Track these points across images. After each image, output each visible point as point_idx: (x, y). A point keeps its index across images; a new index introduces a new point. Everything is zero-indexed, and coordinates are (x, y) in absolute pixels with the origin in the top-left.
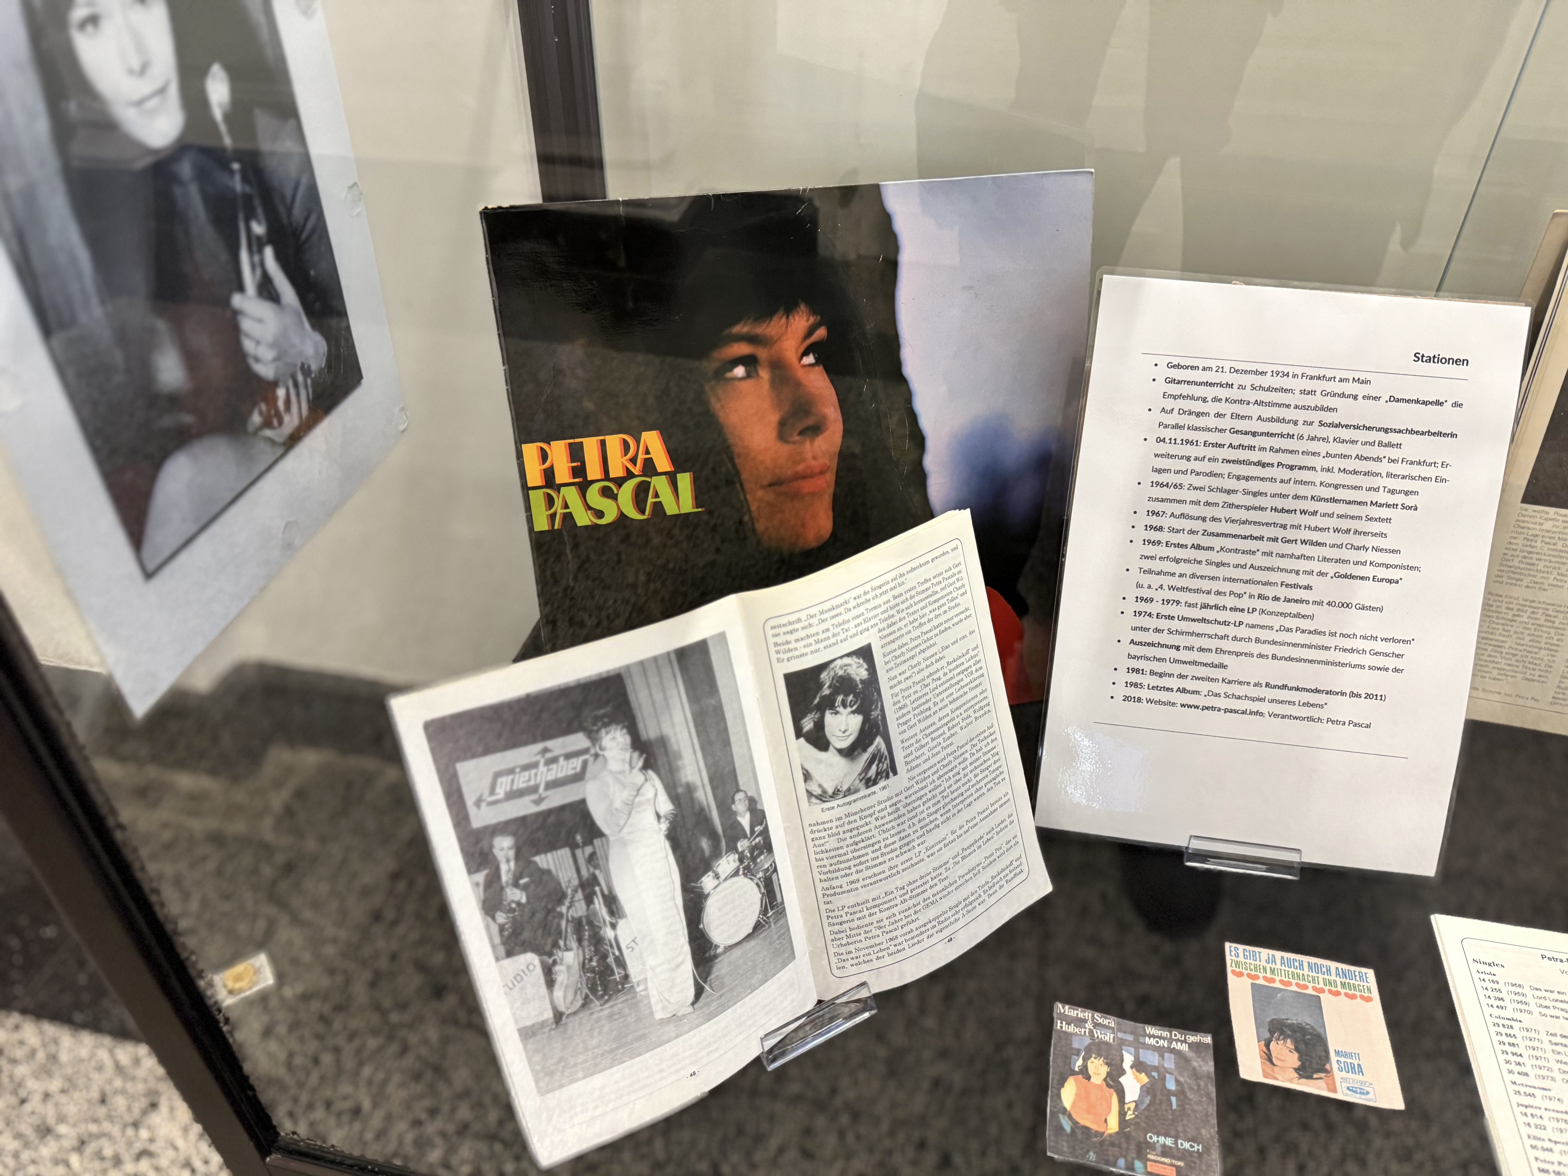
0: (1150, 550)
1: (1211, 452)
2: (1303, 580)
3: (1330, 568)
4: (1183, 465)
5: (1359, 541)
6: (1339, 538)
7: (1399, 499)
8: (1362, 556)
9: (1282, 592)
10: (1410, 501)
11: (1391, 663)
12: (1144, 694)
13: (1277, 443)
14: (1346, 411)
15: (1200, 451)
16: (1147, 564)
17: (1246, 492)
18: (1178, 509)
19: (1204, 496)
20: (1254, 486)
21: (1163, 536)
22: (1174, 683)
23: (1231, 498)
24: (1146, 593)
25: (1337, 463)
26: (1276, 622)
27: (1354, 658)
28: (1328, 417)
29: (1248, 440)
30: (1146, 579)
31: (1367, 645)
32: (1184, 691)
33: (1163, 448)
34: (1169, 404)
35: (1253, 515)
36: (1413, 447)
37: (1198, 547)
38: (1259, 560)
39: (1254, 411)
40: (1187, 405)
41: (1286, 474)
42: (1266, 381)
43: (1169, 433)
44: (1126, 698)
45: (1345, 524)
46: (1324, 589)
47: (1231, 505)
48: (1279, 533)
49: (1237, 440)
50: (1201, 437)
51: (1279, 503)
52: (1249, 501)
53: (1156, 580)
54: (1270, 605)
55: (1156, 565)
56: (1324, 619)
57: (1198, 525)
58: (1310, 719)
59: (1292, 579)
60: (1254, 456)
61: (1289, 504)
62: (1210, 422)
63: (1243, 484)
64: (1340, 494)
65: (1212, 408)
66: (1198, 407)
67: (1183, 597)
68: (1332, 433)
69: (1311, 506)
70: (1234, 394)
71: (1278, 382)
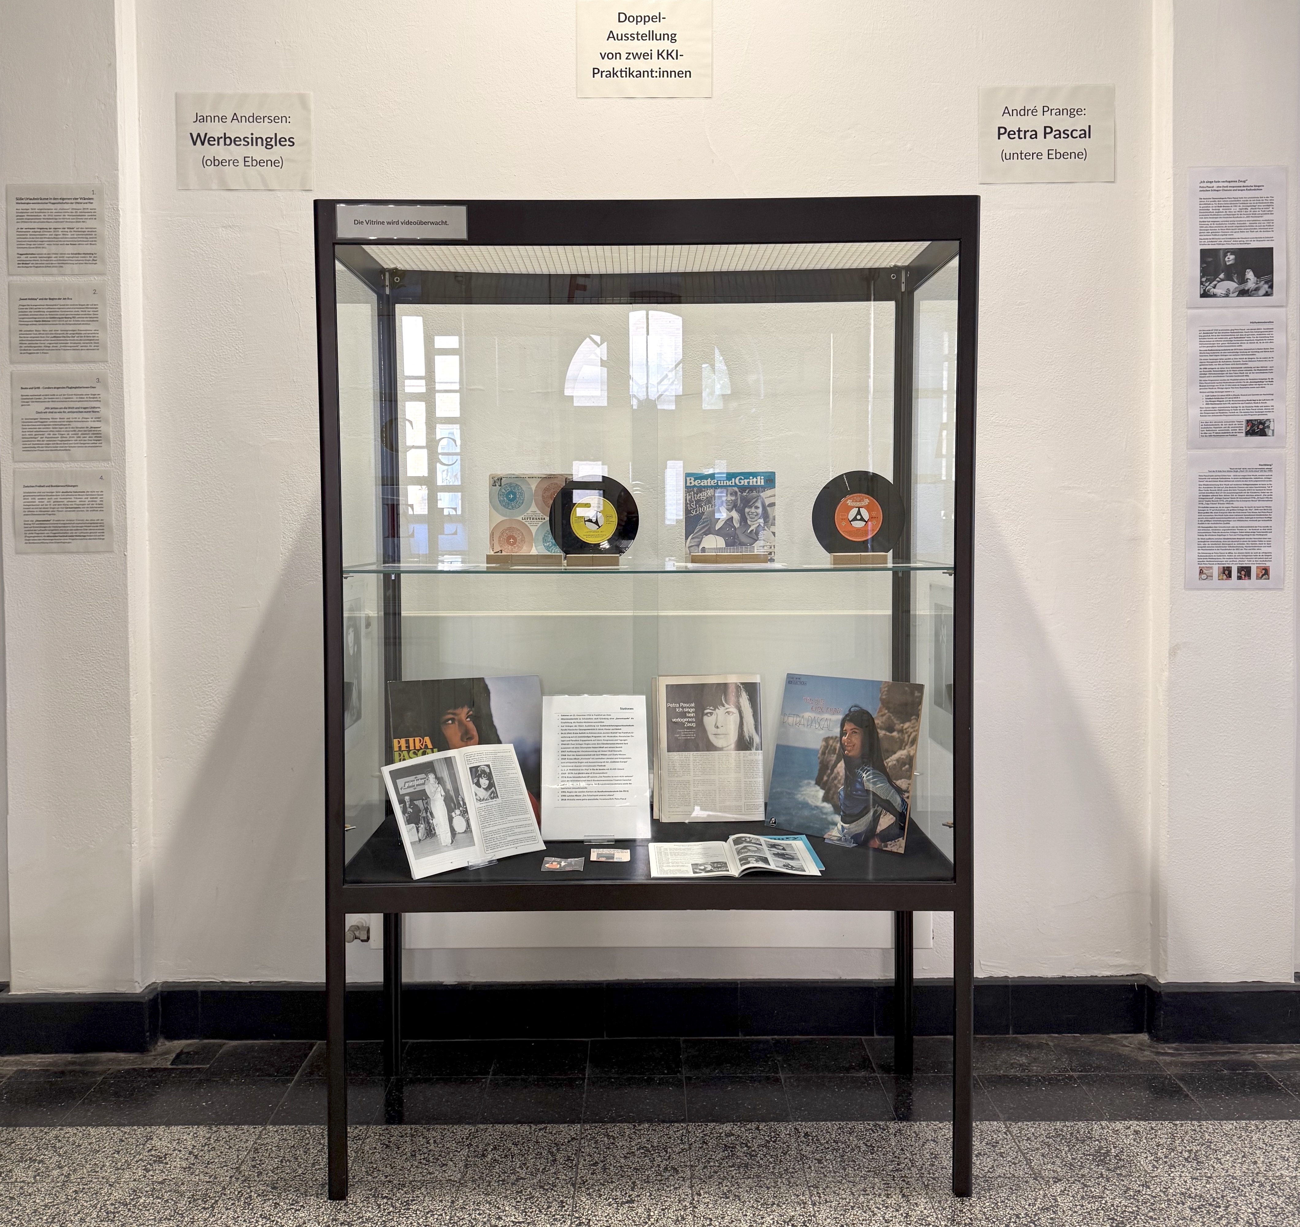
0: (563, 761)
1: (575, 735)
2: (603, 764)
3: (609, 760)
4: (568, 739)
5: (615, 753)
6: (610, 753)
7: (623, 742)
8: (616, 757)
9: (598, 768)
10: (626, 742)
11: (628, 782)
12: (567, 798)
13: (591, 731)
14: (607, 722)
15: (572, 735)
16: (563, 764)
17: (585, 744)
18: (569, 750)
19: (575, 746)
20: (587, 742)
21: (566, 757)
22: (574, 794)
23: (582, 746)
24: (564, 772)
25: (606, 735)
26: (598, 775)
27: (619, 782)
28: (602, 724)
29: (584, 731)
30: (563, 768)
31: (622, 778)
32: (576, 796)
33: (563, 735)
34: (563, 724)
35: (588, 750)
36: (624, 729)
37: (575, 759)
38: (591, 760)
39: (584, 724)
40: (567, 724)
41: (594, 739)
42: (586, 717)
43: (564, 732)
44: (562, 800)
45: (611, 749)
46: (608, 766)
47: (582, 748)
48: (595, 753)
49: (581, 732)
50: (572, 732)
51: (594, 746)
52: (586, 746)
53: (566, 768)
54: (595, 771)
55: (565, 764)
56: (610, 773)
57: (574, 753)
58: (611, 799)
59: (600, 764)
60: (586, 735)
61: (596, 746)
62: (574, 728)
63: (584, 742)
64: (609, 742)
65: (574, 724)
66: (570, 724)
67: (573, 772)
68: (604, 728)
69: (602, 746)
70: (579, 721)
71: (588, 717)
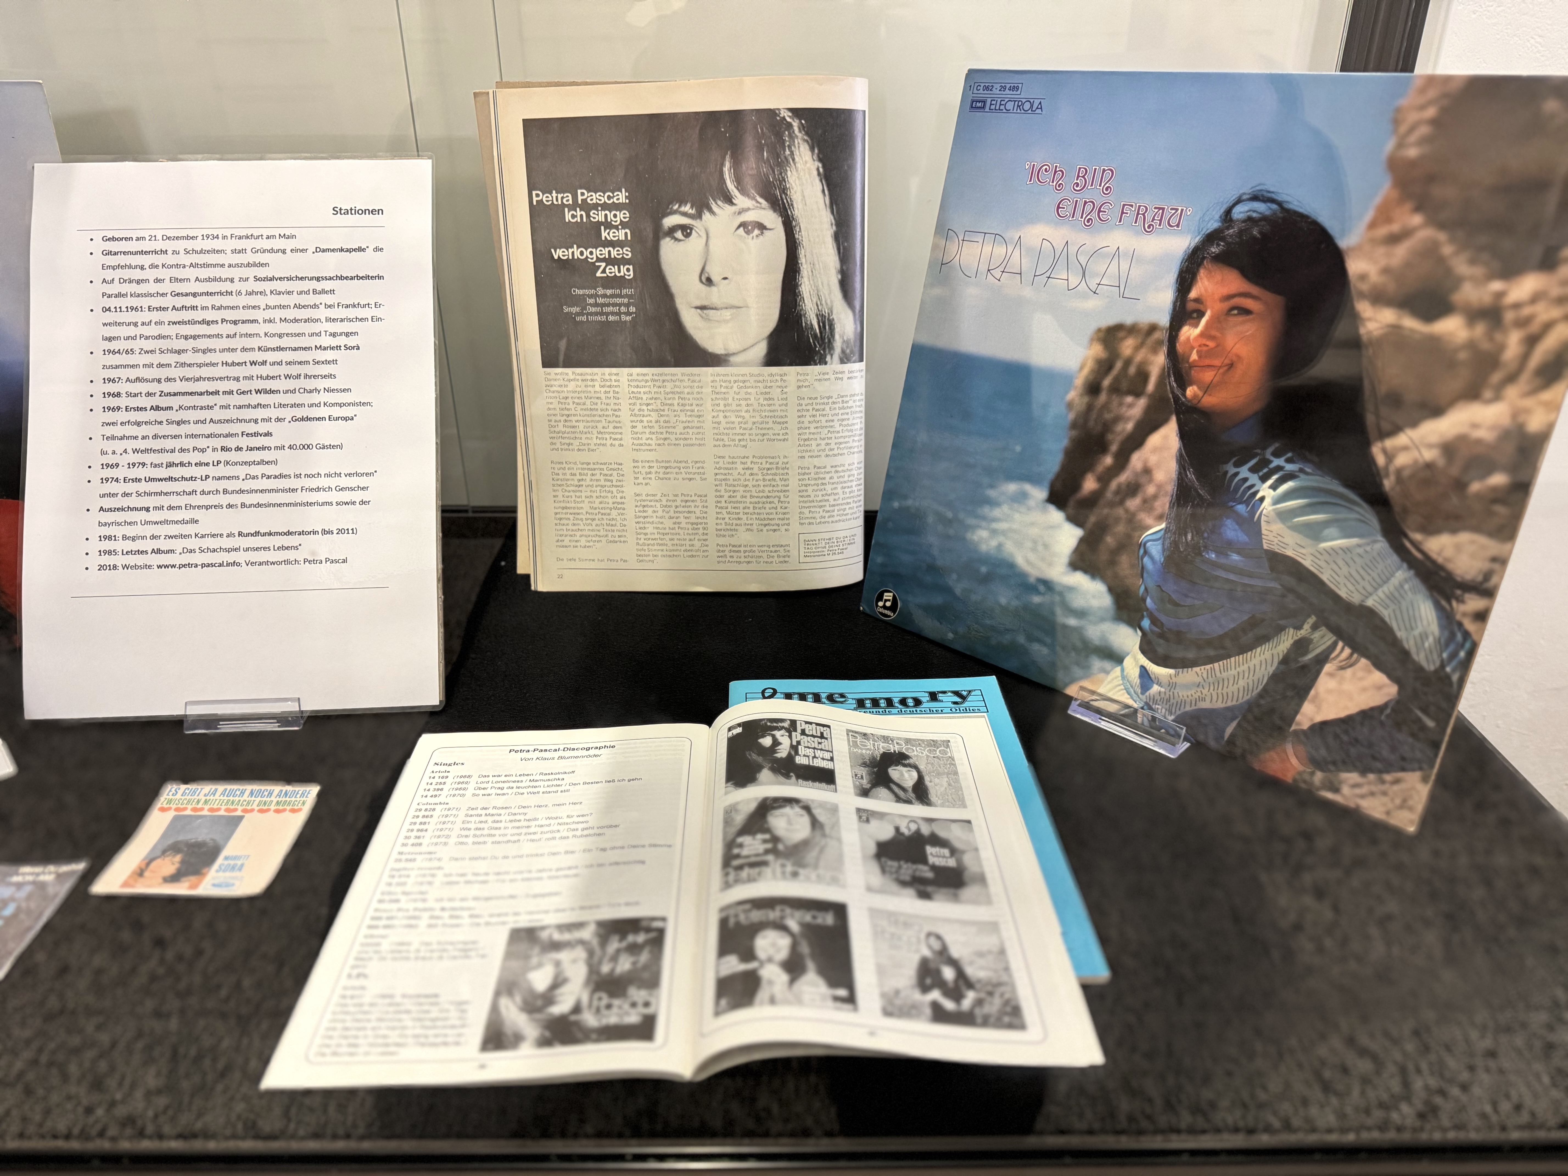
0: (111, 417)
1: (156, 316)
2: (262, 428)
3: (288, 413)
4: (131, 331)
5: (310, 384)
6: (291, 384)
7: (341, 341)
8: (315, 398)
9: (244, 442)
10: (351, 341)
11: (357, 496)
12: (120, 560)
13: (218, 300)
14: (278, 265)
15: (146, 316)
16: (110, 431)
17: (196, 351)
18: (133, 374)
19: (156, 359)
20: (202, 344)
21: (123, 402)
22: (148, 545)
23: (183, 358)
24: (110, 459)
25: (278, 314)
26: (241, 471)
27: (321, 497)
28: (262, 272)
29: (190, 301)
30: (110, 446)
31: (333, 482)
32: (159, 551)
33: (109, 317)
34: (109, 274)
35: (205, 372)
36: (346, 292)
37: (158, 408)
38: (217, 414)
39: (192, 273)
40: (127, 274)
41: (230, 329)
42: (198, 245)
43: (113, 303)
44: (101, 567)
45: (294, 370)
46: (283, 434)
47: (183, 365)
48: (233, 386)
49: (180, 302)
50: (145, 302)
51: (229, 357)
52: (200, 358)
53: (119, 446)
54: (233, 456)
55: (118, 431)
56: (287, 462)
57: (154, 387)
58: (287, 562)
59: (251, 428)
60: (198, 315)
61: (238, 357)
62: (152, 288)
63: (191, 343)
64: (285, 342)
65: (150, 274)
66: (137, 274)
67: (148, 458)
68: (268, 286)
69: (259, 356)
70: (170, 259)
71: (209, 245)
